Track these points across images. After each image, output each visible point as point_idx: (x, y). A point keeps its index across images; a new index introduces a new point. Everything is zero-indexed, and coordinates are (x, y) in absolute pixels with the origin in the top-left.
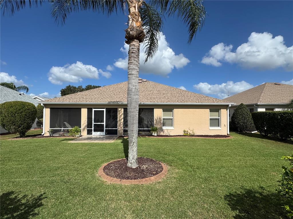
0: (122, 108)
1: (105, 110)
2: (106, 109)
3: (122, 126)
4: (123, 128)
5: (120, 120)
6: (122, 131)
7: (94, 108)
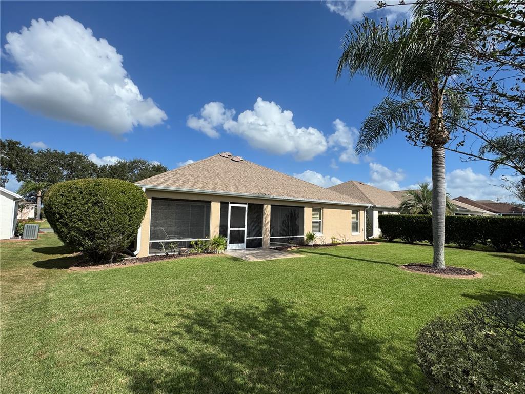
0: (268, 205)
1: (246, 206)
2: (248, 204)
3: (268, 233)
4: (269, 237)
5: (265, 225)
6: (269, 241)
7: (231, 203)
